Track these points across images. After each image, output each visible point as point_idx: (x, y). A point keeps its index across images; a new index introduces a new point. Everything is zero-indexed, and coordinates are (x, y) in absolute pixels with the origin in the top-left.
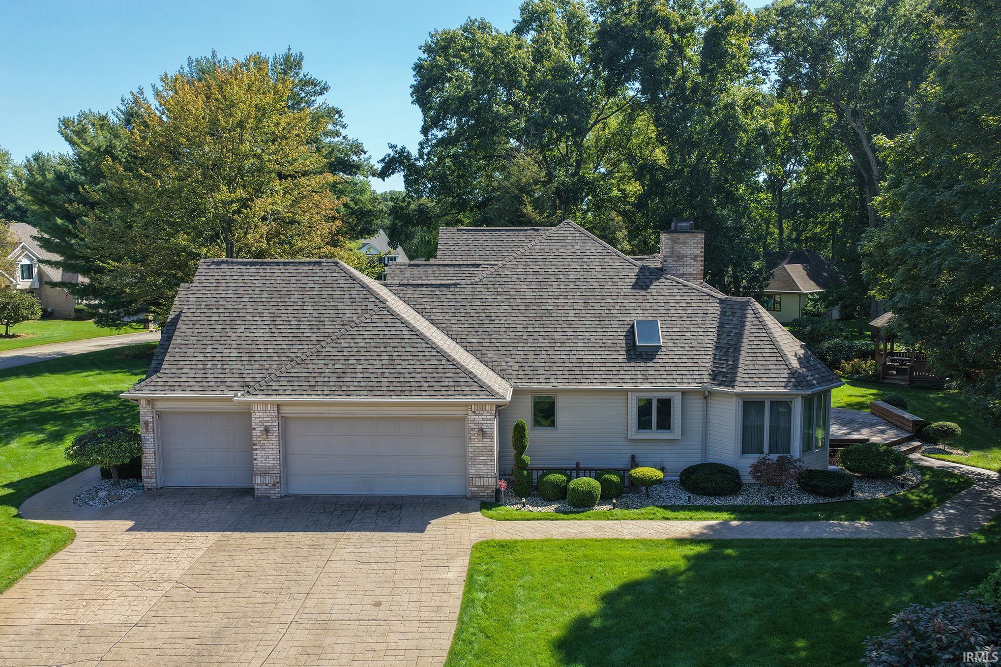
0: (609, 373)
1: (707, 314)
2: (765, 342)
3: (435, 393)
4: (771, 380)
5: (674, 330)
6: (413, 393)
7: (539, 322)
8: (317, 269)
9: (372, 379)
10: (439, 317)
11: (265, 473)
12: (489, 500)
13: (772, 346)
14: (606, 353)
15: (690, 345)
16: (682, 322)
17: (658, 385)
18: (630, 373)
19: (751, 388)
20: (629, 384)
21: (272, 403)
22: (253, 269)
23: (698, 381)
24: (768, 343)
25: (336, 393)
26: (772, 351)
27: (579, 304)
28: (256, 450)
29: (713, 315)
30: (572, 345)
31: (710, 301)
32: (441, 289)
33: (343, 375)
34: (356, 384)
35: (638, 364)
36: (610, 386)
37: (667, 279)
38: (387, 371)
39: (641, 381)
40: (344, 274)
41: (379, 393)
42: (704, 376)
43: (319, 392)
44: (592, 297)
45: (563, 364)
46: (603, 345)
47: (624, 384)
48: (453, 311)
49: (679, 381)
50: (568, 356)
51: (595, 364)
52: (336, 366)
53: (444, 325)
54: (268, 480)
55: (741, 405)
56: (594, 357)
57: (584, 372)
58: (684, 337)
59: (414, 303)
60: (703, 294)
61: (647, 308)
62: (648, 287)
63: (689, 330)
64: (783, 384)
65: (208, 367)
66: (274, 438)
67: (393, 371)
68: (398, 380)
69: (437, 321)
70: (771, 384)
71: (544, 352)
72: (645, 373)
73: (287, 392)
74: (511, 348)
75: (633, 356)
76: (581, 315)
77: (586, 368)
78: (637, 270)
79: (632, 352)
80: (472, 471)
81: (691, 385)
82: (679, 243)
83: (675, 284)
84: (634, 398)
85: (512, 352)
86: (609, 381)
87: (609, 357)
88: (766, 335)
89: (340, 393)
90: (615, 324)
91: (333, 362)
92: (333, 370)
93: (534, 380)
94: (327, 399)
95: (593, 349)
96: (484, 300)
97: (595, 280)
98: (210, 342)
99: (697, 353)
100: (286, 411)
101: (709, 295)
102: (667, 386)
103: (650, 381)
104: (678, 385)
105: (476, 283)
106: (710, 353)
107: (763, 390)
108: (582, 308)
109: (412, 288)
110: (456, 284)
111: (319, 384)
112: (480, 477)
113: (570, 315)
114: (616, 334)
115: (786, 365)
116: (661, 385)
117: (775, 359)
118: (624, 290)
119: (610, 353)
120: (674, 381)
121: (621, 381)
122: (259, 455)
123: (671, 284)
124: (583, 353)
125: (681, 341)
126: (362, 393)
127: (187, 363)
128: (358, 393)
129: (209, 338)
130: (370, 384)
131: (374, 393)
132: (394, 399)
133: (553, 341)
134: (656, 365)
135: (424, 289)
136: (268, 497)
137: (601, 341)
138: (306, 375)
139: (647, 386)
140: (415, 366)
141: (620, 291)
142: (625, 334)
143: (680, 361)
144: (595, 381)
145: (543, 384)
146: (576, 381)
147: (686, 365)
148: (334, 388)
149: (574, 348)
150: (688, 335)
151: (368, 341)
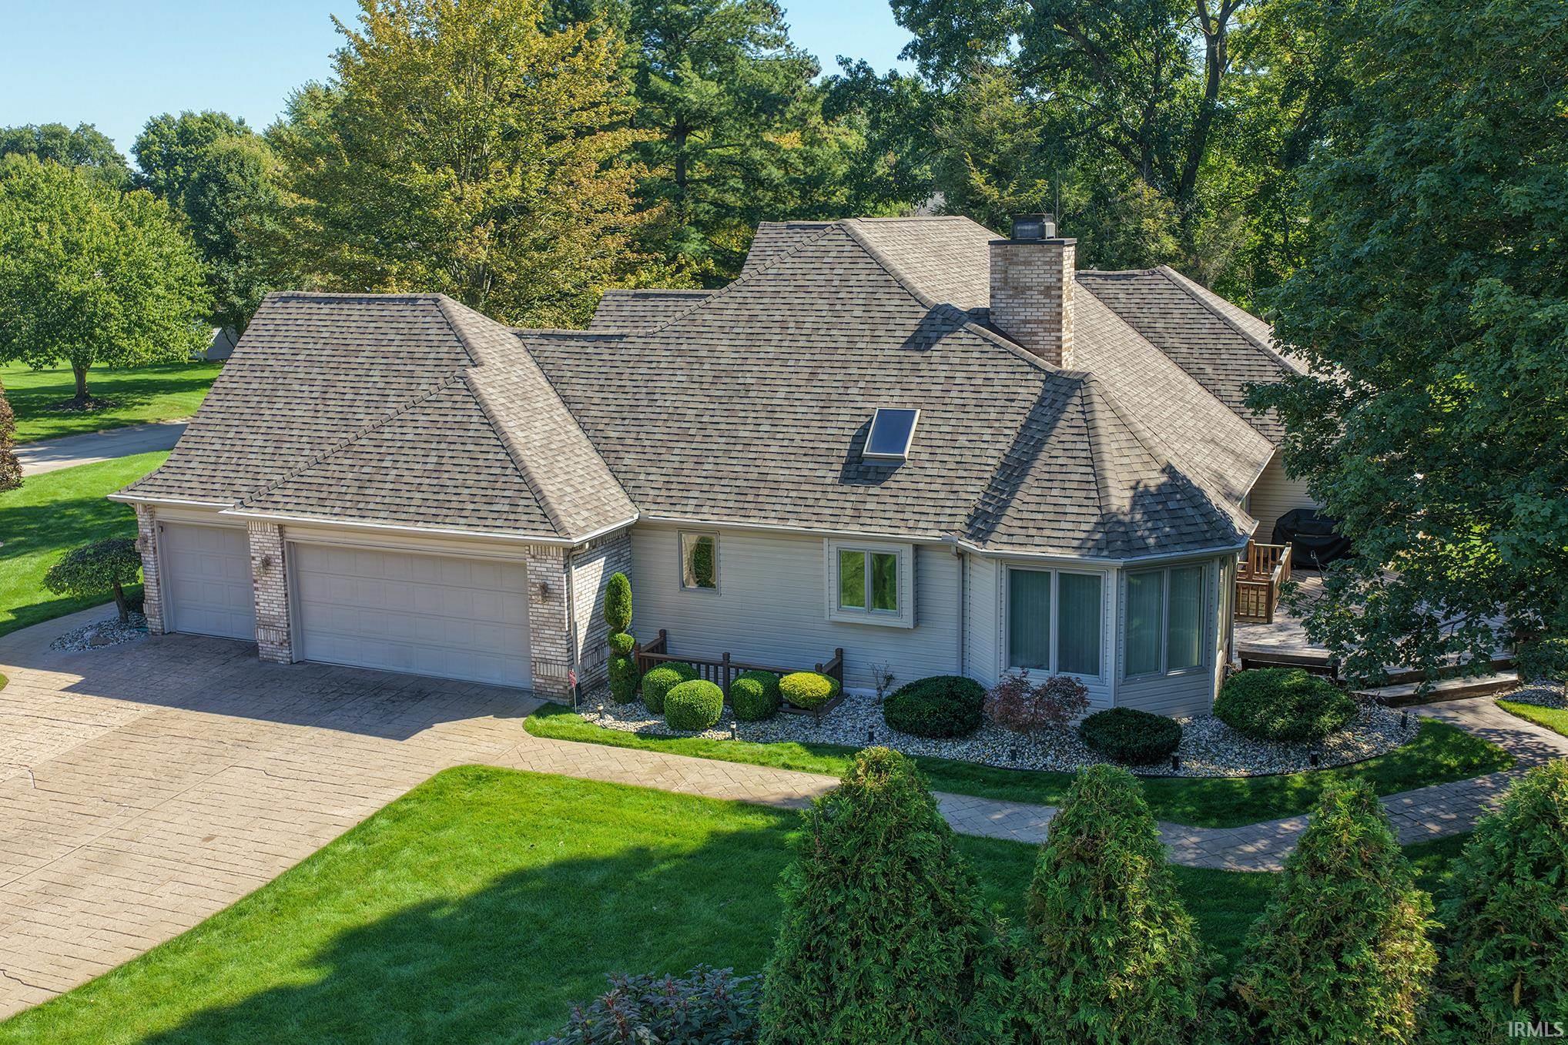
0: (799, 502)
1: (1013, 400)
2: (1078, 461)
3: (478, 522)
4: (1060, 534)
5: (942, 429)
6: (447, 520)
7: (725, 407)
8: (407, 310)
9: (401, 494)
10: (577, 392)
11: (268, 625)
12: (560, 702)
13: (1089, 470)
14: (811, 466)
15: (958, 459)
16: (962, 416)
17: (872, 529)
18: (834, 504)
19: (1017, 548)
20: (824, 525)
21: (272, 522)
22: (326, 309)
23: (943, 526)
24: (1084, 462)
25: (349, 512)
26: (1085, 478)
27: (800, 376)
28: (256, 589)
29: (1023, 404)
30: (761, 449)
31: (1030, 377)
32: (597, 344)
33: (368, 484)
34: (378, 500)
35: (855, 490)
36: (793, 525)
37: (968, 332)
38: (427, 481)
39: (847, 519)
40: (441, 319)
41: (404, 516)
42: (958, 519)
43: (327, 510)
44: (827, 364)
45: (733, 483)
46: (811, 452)
47: (816, 525)
48: (601, 382)
49: (911, 524)
50: (746, 469)
51: (783, 486)
52: (364, 470)
53: (580, 406)
54: (272, 636)
55: (1005, 576)
56: (787, 472)
57: (761, 499)
58: (953, 444)
59: (550, 367)
60: (1020, 362)
61: (913, 386)
62: (929, 346)
63: (968, 430)
64: (1076, 543)
65: (222, 460)
66: (277, 572)
67: (435, 482)
68: (436, 497)
69: (572, 399)
70: (1056, 542)
71: (711, 460)
72: (860, 506)
73: (289, 507)
74: (663, 451)
75: (851, 475)
76: (797, 396)
77: (767, 492)
78: (923, 313)
79: (854, 467)
80: (535, 651)
81: (929, 533)
82: (1017, 264)
83: (979, 341)
84: (834, 549)
85: (662, 457)
86: (795, 516)
87: (812, 473)
88: (1086, 446)
89: (354, 512)
90: (846, 412)
91: (362, 463)
92: (356, 476)
93: (678, 508)
94: (333, 521)
95: (792, 457)
96: (654, 365)
97: (844, 332)
98: (236, 423)
99: (965, 474)
100: (292, 534)
101: (1031, 365)
102: (886, 532)
103: (861, 521)
104: (906, 531)
105: (653, 336)
106: (987, 475)
107: (1035, 552)
108: (803, 383)
109: (555, 341)
110: (622, 336)
111: (333, 496)
112: (546, 662)
113: (778, 395)
114: (841, 432)
115: (1100, 507)
116: (878, 529)
117: (1084, 494)
118: (886, 352)
119: (816, 466)
120: (902, 524)
121: (815, 518)
122: (261, 596)
123: (971, 342)
124: (773, 464)
125: (945, 451)
126: (382, 514)
127: (200, 452)
128: (376, 514)
129: (237, 416)
130: (398, 501)
131: (397, 516)
132: (421, 528)
133: (733, 440)
134: (885, 492)
135: (573, 343)
136: (276, 662)
137: (811, 445)
138: (321, 481)
139: (855, 529)
140: (467, 476)
141: (878, 352)
142: (854, 433)
143: (928, 487)
144: (773, 514)
145: (689, 516)
146: (742, 512)
147: (934, 495)
148: (348, 504)
149: (761, 455)
150: (962, 440)
151: (420, 431)
